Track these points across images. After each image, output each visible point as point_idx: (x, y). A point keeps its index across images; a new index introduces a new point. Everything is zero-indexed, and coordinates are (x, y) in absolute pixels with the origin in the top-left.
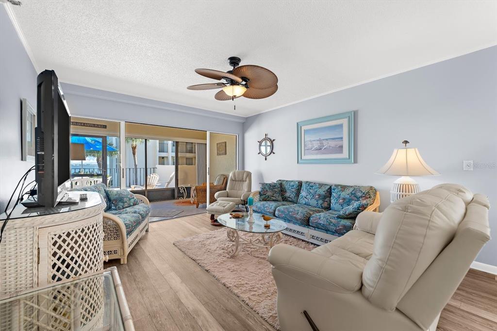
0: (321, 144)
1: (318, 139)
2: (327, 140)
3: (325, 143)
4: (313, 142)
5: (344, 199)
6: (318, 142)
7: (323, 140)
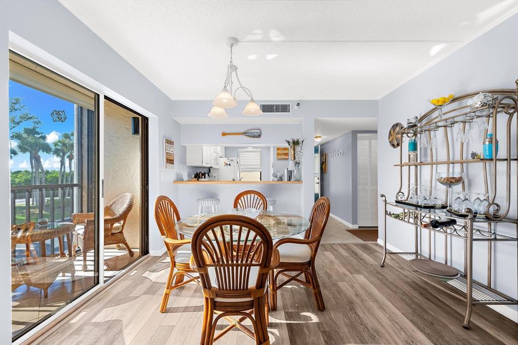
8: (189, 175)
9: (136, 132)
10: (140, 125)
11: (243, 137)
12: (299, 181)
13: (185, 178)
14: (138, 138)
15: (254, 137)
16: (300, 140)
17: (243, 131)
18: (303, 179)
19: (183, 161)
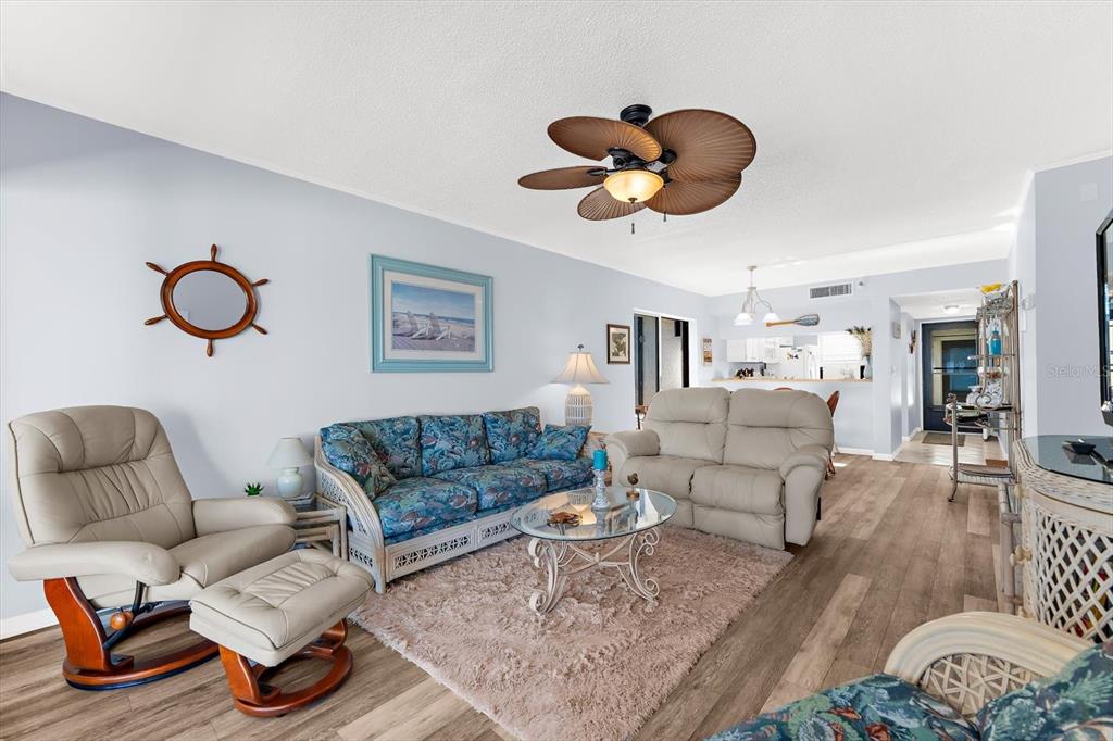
0: (434, 325)
1: (428, 314)
2: (447, 319)
3: (443, 326)
4: (415, 318)
5: (516, 435)
6: (429, 322)
7: (439, 318)
8: (730, 373)
9: (678, 334)
10: (681, 329)
11: (796, 326)
12: (870, 378)
13: (726, 375)
14: (680, 339)
15: (808, 325)
16: (866, 328)
17: (794, 319)
18: (874, 378)
19: (724, 357)
